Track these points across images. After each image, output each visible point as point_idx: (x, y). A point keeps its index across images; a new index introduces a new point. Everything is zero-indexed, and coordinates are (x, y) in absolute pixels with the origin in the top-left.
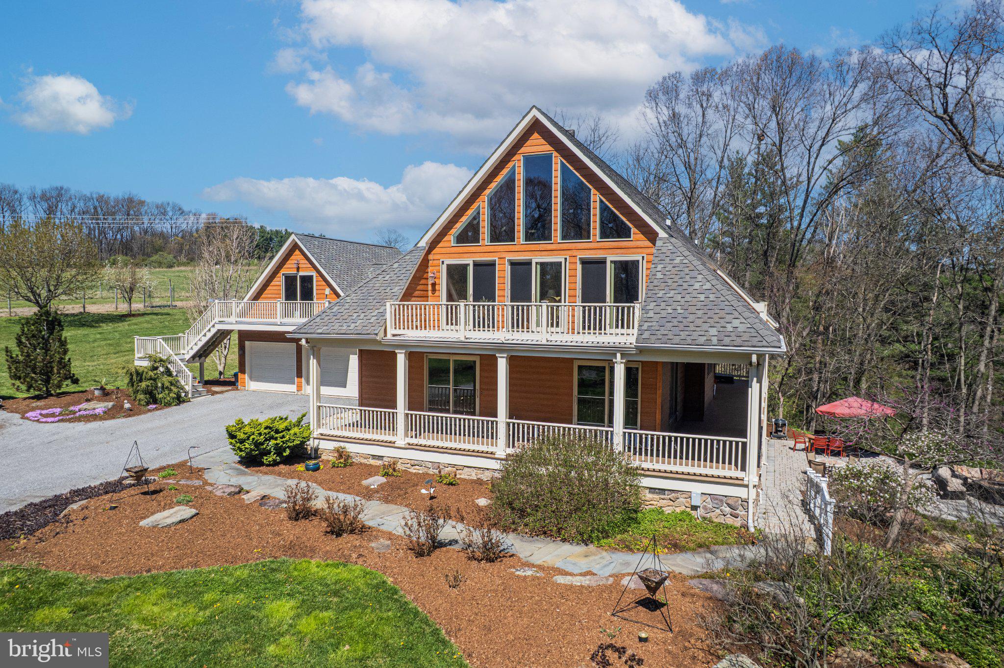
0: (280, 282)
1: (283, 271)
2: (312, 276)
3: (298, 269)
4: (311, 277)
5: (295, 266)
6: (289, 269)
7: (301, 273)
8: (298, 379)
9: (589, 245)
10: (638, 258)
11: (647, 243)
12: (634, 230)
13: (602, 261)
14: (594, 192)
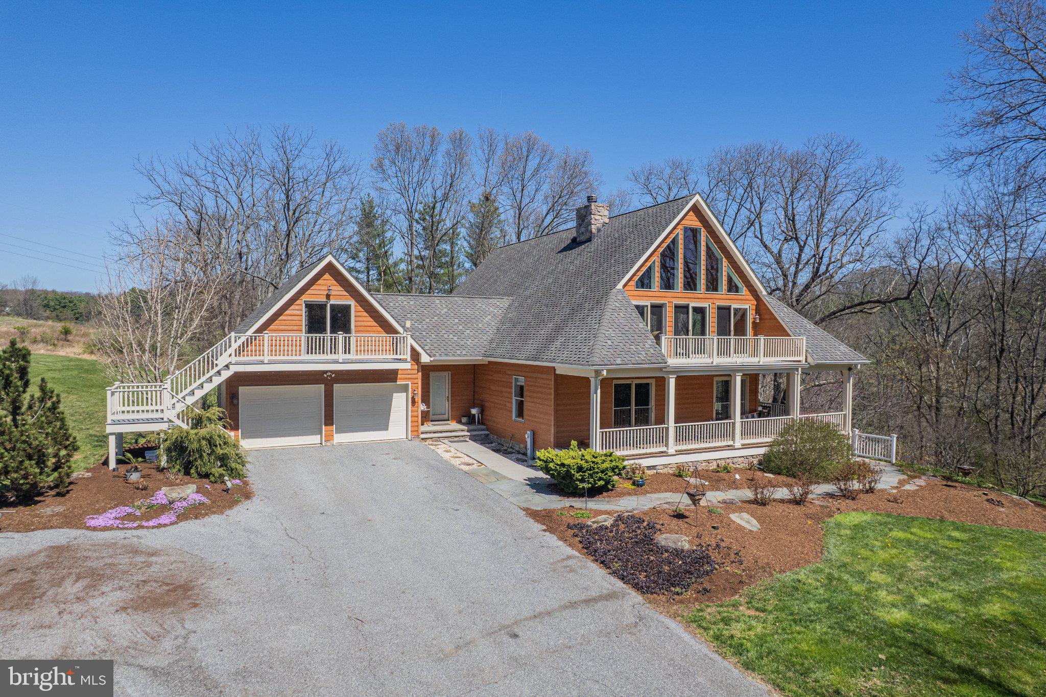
0: (299, 312)
1: (305, 298)
2: (350, 305)
3: (328, 296)
4: (347, 308)
5: (325, 293)
6: (316, 295)
7: (333, 302)
8: (329, 428)
9: (722, 298)
10: (747, 306)
11: (751, 298)
12: (745, 288)
13: (729, 308)
14: (724, 260)
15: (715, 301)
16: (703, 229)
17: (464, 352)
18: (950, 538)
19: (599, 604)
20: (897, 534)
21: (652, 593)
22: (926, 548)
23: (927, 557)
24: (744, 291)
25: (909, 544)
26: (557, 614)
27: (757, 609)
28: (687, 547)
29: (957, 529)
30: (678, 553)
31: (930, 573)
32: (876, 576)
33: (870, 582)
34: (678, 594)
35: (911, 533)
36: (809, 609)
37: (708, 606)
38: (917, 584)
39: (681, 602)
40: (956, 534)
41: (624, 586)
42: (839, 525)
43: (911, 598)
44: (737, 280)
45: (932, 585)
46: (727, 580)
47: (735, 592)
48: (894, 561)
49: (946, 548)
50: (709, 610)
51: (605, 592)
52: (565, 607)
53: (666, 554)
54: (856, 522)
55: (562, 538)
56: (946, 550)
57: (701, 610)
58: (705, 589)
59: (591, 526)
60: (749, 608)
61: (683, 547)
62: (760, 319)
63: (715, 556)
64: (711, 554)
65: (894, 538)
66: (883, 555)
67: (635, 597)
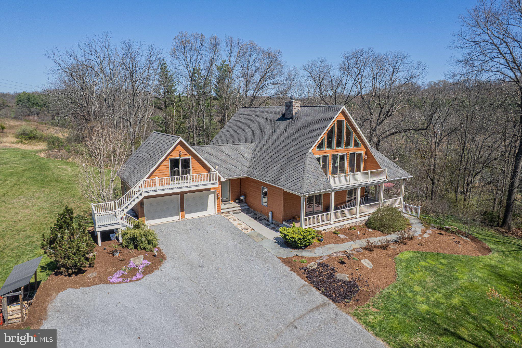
0: (167, 164)
1: (170, 157)
3: (180, 156)
4: (188, 160)
5: (178, 154)
6: (174, 156)
7: (182, 158)
8: (182, 213)
9: (352, 149)
10: (361, 152)
11: (364, 148)
12: (361, 144)
13: (354, 154)
14: (353, 133)
15: (349, 151)
16: (345, 120)
17: (238, 174)
18: (441, 264)
19: (321, 309)
20: (422, 263)
21: (339, 303)
22: (432, 270)
23: (433, 275)
24: (361, 146)
25: (426, 268)
26: (307, 315)
27: (376, 308)
28: (348, 279)
29: (443, 258)
30: (345, 282)
31: (434, 284)
32: (417, 288)
33: (414, 291)
34: (348, 302)
35: (427, 262)
36: (394, 307)
37: (359, 308)
38: (430, 290)
39: (349, 306)
40: (443, 261)
41: (328, 299)
42: (400, 260)
43: (428, 297)
44: (359, 141)
45: (435, 290)
46: (364, 294)
47: (367, 300)
48: (422, 278)
49: (440, 269)
50: (360, 309)
51: (322, 303)
52: (309, 312)
53: (340, 283)
54: (407, 258)
55: (299, 275)
56: (439, 270)
57: (357, 310)
58: (357, 300)
59: (308, 269)
60: (373, 308)
61: (346, 279)
62: (367, 157)
63: (359, 283)
64: (357, 283)
65: (421, 266)
66: (418, 276)
67: (333, 305)
